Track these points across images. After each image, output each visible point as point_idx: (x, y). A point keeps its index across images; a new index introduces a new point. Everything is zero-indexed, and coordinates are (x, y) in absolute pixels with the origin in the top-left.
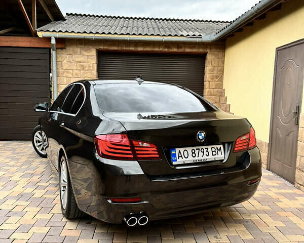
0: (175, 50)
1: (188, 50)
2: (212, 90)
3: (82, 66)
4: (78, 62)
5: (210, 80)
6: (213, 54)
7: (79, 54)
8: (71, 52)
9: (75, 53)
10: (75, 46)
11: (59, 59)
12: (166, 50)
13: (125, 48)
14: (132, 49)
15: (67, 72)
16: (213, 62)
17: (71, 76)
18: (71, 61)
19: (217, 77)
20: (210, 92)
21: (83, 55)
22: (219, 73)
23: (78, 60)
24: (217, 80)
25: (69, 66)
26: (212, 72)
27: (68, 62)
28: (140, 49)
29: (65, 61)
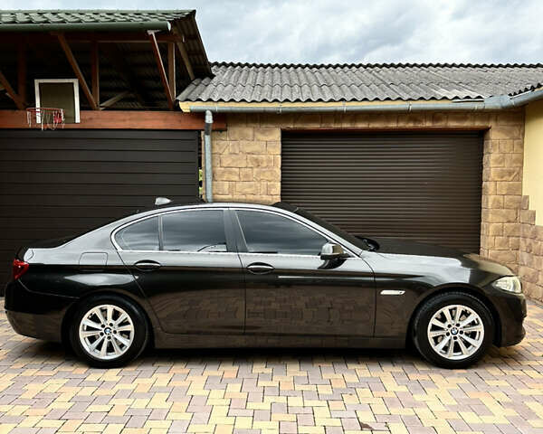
0: (428, 124)
1: (453, 124)
2: (501, 198)
3: (256, 160)
4: (249, 153)
5: (496, 179)
6: (501, 130)
7: (251, 138)
8: (236, 136)
9: (244, 138)
10: (244, 125)
11: (217, 150)
12: (411, 125)
13: (334, 126)
14: (346, 125)
15: (231, 173)
16: (502, 147)
17: (236, 178)
18: (237, 152)
19: (510, 173)
20: (498, 202)
21: (259, 140)
22: (514, 165)
23: (249, 150)
24: (511, 178)
25: (234, 161)
26: (500, 163)
27: (231, 154)
28: (361, 125)
29: (227, 152)
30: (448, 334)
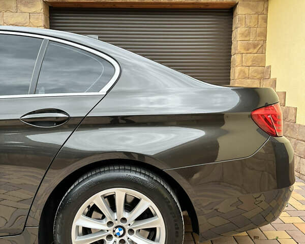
2: (246, 69)
5: (242, 52)
6: (247, 6)
16: (248, 21)
19: (255, 46)
20: (244, 72)
22: (258, 38)
24: (255, 51)
26: (246, 36)
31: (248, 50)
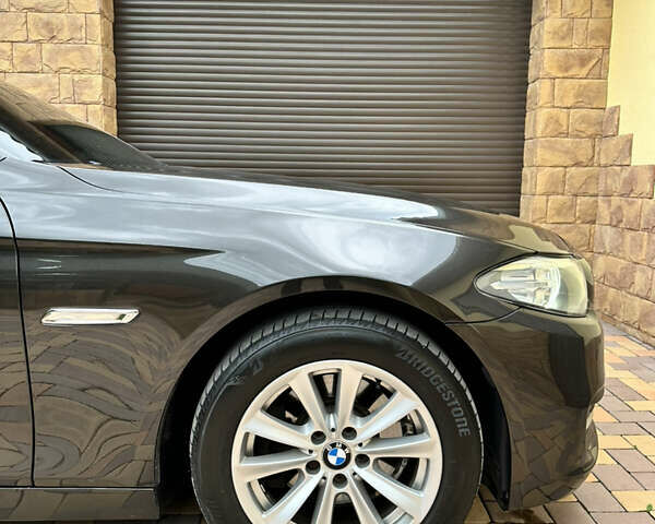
2: (562, 114)
5: (554, 74)
19: (583, 62)
20: (557, 121)
22: (592, 43)
24: (584, 72)
26: (563, 39)
30: (313, 467)
31: (567, 70)
